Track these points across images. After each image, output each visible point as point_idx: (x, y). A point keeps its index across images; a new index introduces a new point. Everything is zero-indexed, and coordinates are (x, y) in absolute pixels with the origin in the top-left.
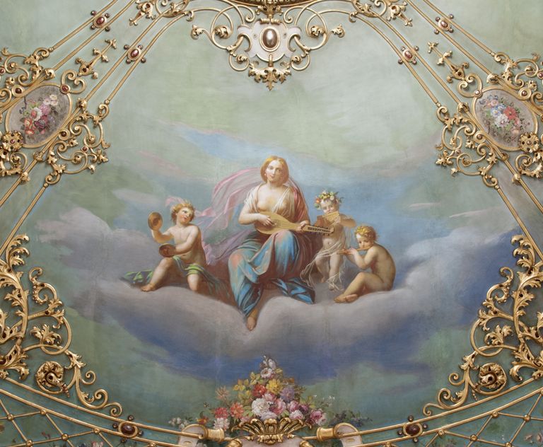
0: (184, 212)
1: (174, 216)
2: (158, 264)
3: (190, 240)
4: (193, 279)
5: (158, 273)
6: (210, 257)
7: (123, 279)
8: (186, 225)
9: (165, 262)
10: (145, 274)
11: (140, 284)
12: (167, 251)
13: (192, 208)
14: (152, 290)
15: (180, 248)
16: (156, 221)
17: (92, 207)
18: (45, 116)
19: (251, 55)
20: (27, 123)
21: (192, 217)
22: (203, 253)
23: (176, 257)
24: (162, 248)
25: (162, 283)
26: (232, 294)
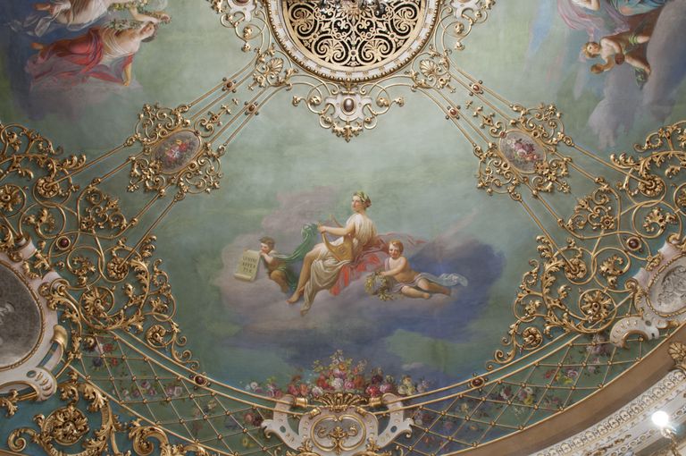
0: (590, 49)
1: (594, 56)
2: (630, 65)
3: (611, 44)
4: (641, 40)
5: (636, 64)
6: (624, 29)
7: (641, 88)
8: (600, 47)
9: (628, 60)
10: (637, 73)
11: (645, 76)
12: (619, 59)
13: (587, 44)
14: (649, 68)
15: (617, 51)
16: (597, 69)
17: (588, 113)
18: (523, 147)
19: (475, 8)
20: (528, 159)
21: (594, 43)
22: (621, 34)
23: (624, 53)
24: (617, 63)
25: (644, 61)
26: (653, 11)
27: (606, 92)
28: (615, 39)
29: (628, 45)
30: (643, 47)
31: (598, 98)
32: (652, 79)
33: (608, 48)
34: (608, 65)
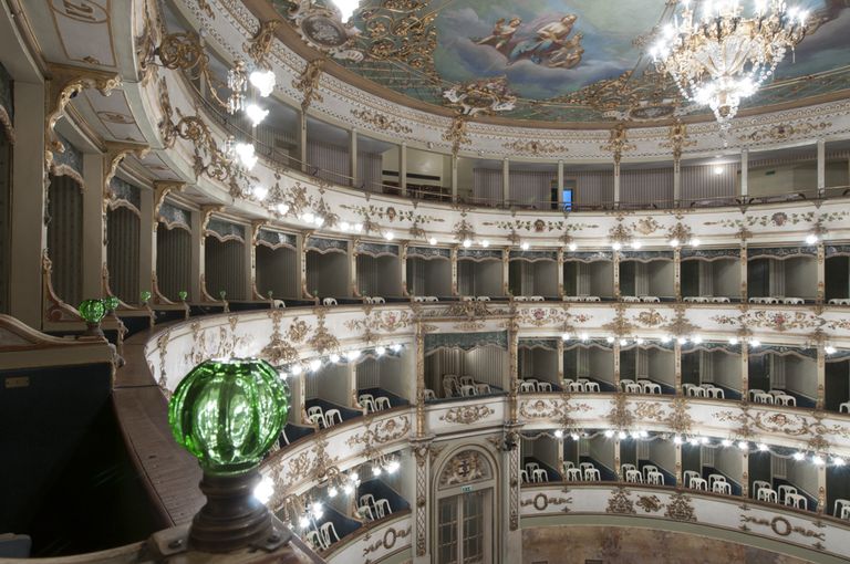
27: (482, 22)
28: (510, 35)
29: (501, 39)
30: (494, 45)
31: (481, 17)
32: (472, 44)
33: (508, 29)
34: (498, 27)
